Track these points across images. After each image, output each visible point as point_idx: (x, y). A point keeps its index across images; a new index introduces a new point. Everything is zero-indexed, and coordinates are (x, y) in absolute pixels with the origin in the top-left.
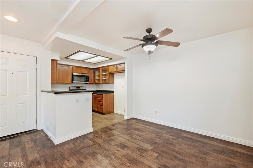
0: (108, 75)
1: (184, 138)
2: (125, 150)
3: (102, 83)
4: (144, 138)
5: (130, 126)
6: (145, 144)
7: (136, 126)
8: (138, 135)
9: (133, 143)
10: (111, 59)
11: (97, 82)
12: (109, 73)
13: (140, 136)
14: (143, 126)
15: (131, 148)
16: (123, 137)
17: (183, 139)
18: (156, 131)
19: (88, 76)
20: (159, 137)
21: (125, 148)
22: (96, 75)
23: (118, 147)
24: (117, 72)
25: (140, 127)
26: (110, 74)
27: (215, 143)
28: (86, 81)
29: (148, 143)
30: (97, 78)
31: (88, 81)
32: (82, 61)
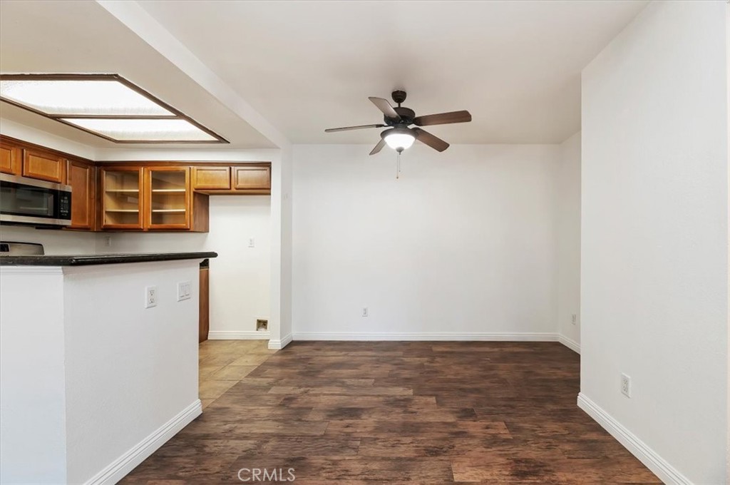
0: (190, 198)
1: (443, 355)
2: (364, 417)
3: (151, 230)
4: (375, 379)
5: (310, 364)
6: (390, 389)
7: (325, 358)
8: (357, 377)
9: (365, 397)
10: (222, 140)
11: (108, 221)
12: (193, 190)
13: (362, 378)
14: (344, 355)
15: (372, 408)
16: (325, 394)
17: (443, 357)
18: (383, 357)
19: (69, 195)
20: (401, 365)
21: (361, 415)
22: (108, 193)
23: (342, 420)
24: (233, 190)
25: (336, 358)
26: (194, 193)
27: (487, 349)
28: (57, 214)
29: (396, 386)
30: (110, 205)
31: (68, 217)
32: (56, 118)
